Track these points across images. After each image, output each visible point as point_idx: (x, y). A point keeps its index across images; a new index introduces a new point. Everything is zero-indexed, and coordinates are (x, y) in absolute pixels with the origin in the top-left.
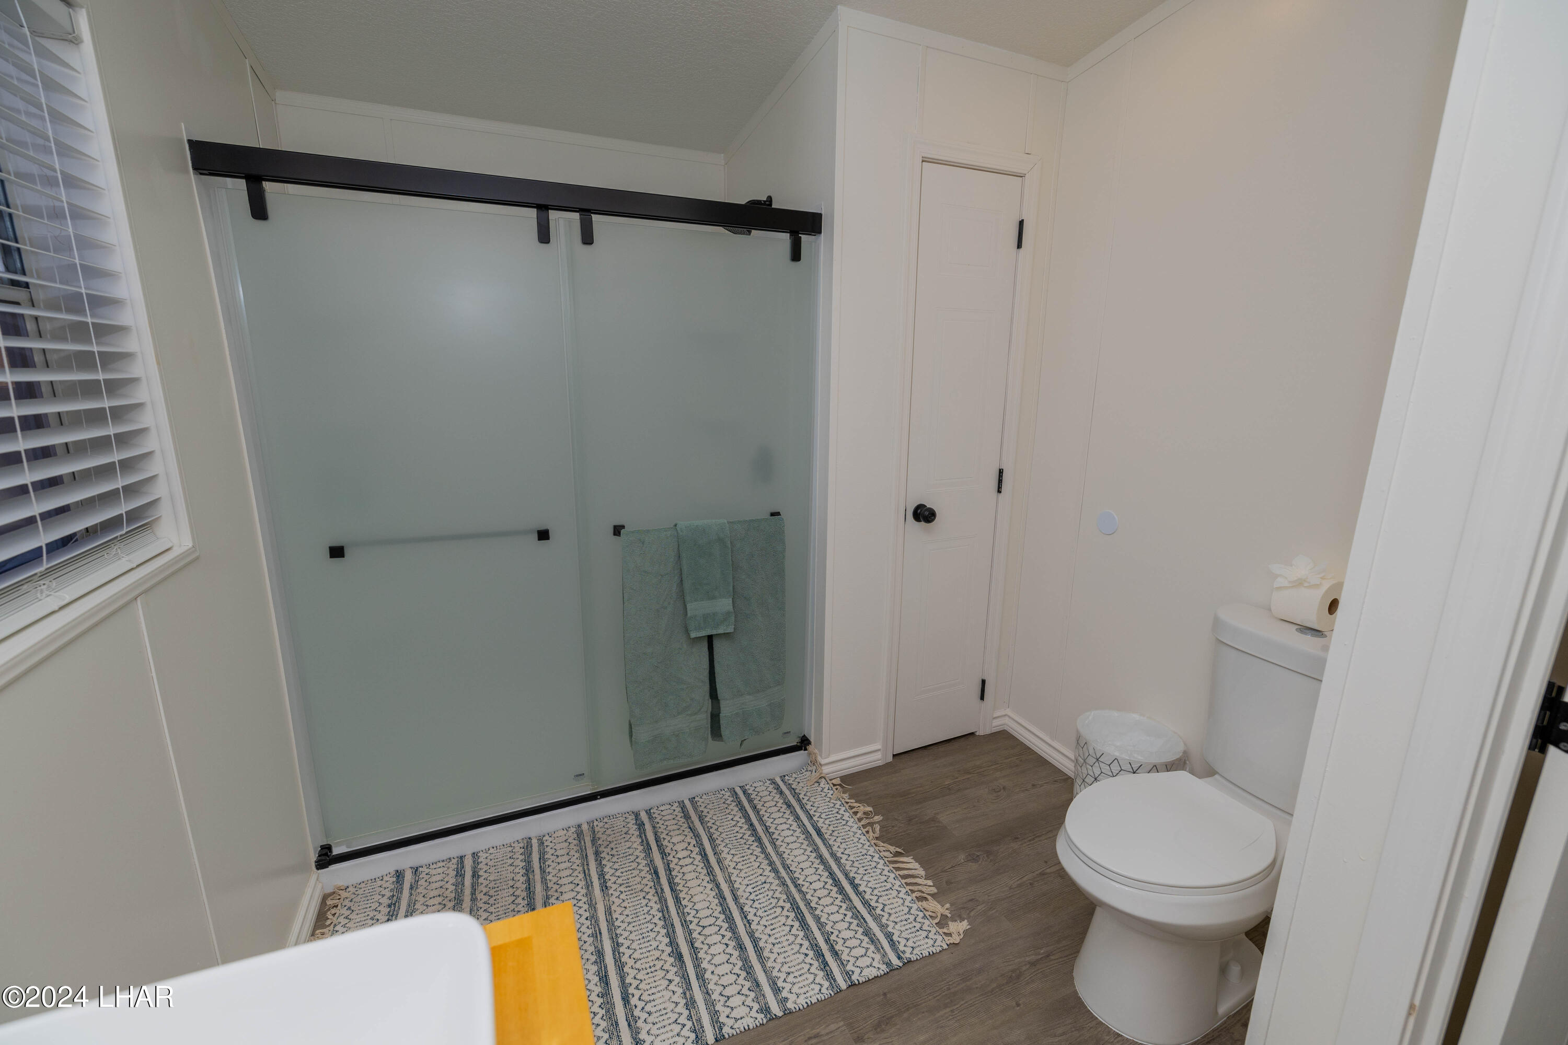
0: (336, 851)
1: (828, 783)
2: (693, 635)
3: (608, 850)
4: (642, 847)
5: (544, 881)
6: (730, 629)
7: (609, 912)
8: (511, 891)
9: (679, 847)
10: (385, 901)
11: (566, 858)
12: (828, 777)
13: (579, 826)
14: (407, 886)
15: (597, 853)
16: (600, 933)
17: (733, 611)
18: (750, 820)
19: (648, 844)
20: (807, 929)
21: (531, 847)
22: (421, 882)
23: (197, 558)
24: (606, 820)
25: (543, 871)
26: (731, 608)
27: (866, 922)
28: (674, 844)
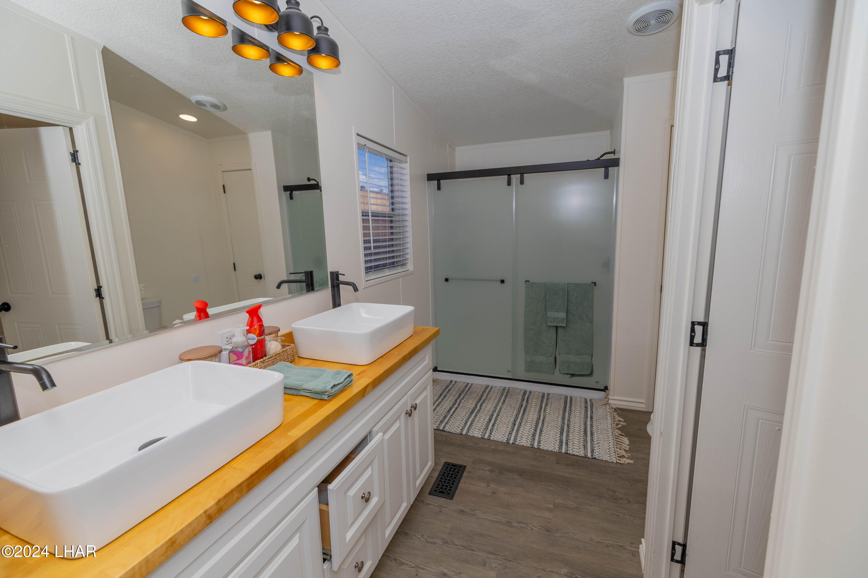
0: (438, 369)
1: (610, 407)
2: (548, 324)
3: (510, 396)
4: (521, 399)
5: (487, 395)
6: (564, 325)
7: (501, 408)
8: (477, 394)
9: (533, 403)
10: (446, 385)
11: (496, 393)
12: (611, 406)
13: (505, 388)
14: (452, 384)
15: (506, 396)
16: (495, 411)
17: (566, 318)
18: (566, 405)
19: (524, 399)
20: (562, 435)
21: (488, 388)
22: (456, 385)
23: (413, 273)
24: (514, 389)
25: (488, 393)
26: (565, 317)
27: (587, 443)
28: (532, 401)
